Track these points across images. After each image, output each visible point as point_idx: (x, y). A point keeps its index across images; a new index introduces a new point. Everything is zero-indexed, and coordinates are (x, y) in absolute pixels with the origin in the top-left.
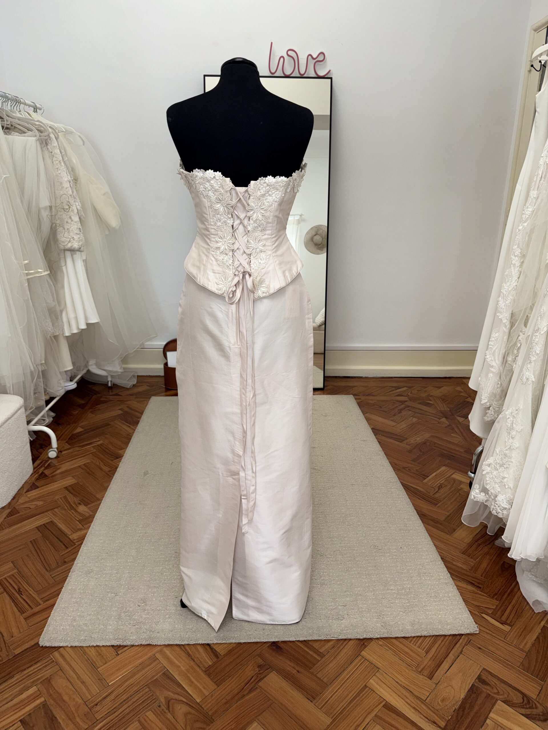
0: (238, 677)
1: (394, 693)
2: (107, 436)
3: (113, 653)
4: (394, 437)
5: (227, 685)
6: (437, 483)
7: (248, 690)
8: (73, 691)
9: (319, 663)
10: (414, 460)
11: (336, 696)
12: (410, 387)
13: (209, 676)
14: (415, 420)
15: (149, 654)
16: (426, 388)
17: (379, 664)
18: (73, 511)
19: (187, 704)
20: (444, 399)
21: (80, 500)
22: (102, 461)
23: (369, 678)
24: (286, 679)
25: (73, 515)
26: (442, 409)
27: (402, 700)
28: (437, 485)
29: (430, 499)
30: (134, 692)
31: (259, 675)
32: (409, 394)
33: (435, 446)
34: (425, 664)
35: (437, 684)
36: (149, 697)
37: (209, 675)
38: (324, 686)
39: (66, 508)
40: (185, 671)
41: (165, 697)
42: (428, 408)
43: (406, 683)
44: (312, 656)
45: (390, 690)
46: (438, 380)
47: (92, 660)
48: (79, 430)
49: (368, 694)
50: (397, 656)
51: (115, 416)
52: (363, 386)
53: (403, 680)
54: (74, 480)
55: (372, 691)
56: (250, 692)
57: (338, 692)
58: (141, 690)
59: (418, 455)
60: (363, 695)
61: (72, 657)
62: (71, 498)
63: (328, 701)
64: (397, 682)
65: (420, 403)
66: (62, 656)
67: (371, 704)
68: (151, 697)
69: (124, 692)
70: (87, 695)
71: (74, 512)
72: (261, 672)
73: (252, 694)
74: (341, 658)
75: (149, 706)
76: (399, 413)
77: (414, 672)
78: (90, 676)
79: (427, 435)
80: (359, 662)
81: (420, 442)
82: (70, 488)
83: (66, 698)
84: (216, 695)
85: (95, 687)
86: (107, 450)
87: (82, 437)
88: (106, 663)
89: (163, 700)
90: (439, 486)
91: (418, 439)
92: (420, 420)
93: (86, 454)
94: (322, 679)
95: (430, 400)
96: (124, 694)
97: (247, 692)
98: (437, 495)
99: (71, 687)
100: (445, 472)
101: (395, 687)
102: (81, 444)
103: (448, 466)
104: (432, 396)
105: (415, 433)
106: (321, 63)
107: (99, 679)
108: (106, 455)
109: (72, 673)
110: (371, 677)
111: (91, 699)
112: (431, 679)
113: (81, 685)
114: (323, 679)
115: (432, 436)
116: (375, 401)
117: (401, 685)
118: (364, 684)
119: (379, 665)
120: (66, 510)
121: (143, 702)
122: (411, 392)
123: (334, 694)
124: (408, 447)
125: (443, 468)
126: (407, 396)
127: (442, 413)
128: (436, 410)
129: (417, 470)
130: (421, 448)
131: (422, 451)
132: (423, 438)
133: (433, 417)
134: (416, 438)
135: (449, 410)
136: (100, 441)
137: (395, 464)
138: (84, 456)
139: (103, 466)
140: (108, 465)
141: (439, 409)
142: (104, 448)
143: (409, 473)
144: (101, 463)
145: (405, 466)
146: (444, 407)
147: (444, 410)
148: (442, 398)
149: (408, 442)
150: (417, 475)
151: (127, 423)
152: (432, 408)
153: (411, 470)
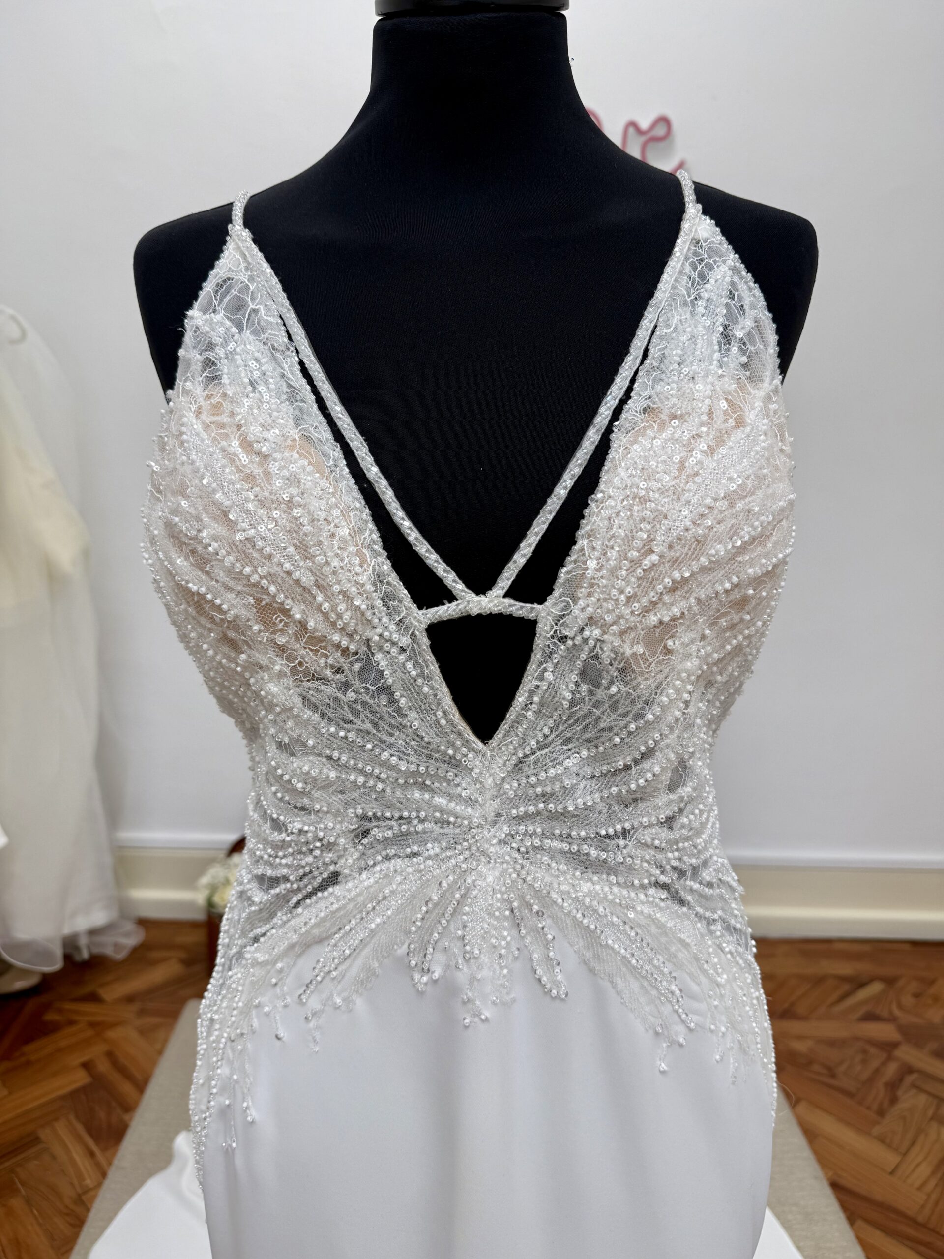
106: (661, 145)
126: (892, 1019)
151: (91, 1136)
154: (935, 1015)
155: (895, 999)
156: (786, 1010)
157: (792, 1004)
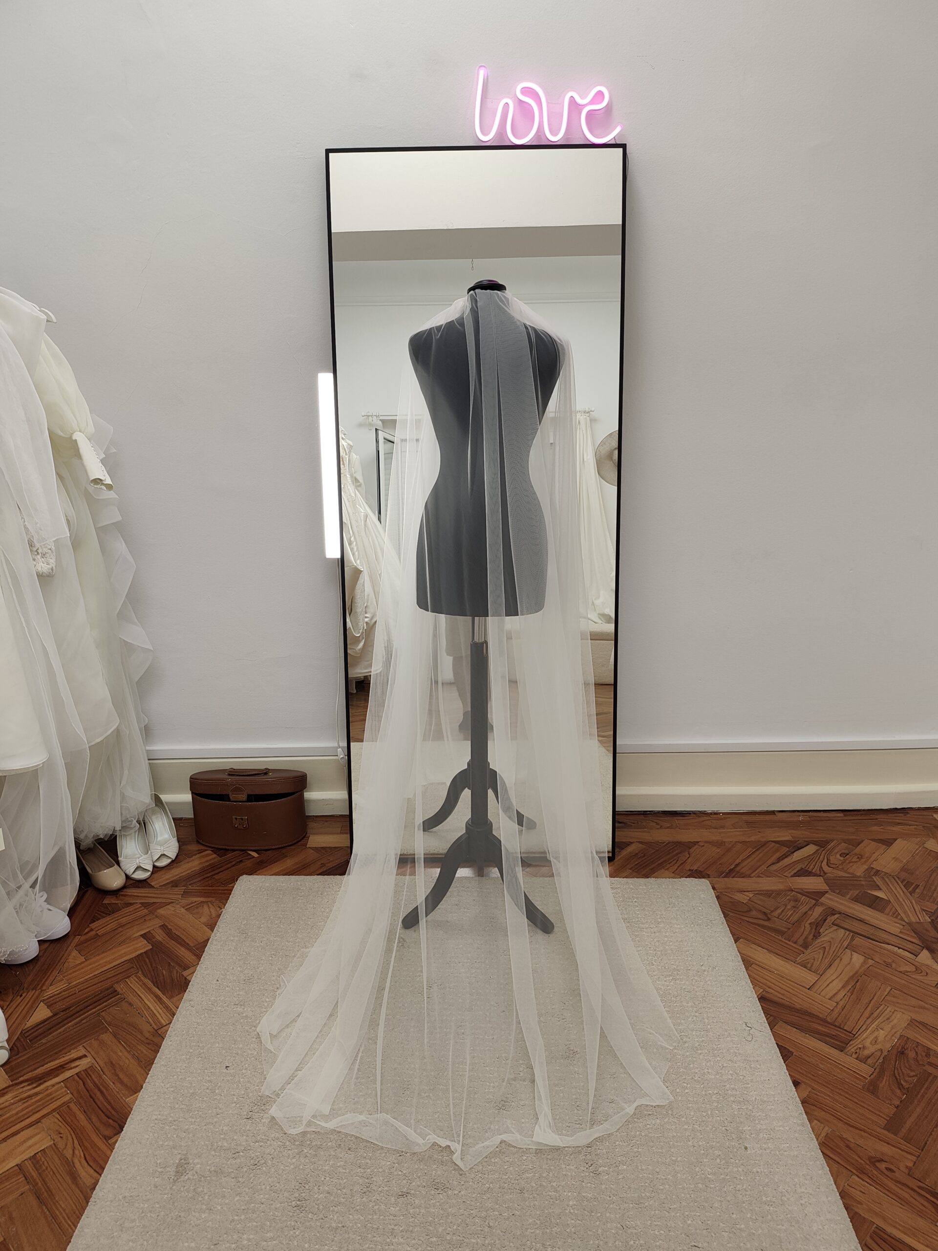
2: (106, 1037)
12: (822, 844)
14: (857, 960)
16: (859, 844)
20: (908, 881)
22: (81, 1144)
26: (913, 919)
32: (825, 867)
33: (930, 1064)
42: (879, 915)
46: (881, 817)
48: (42, 1013)
51: (130, 960)
52: (709, 842)
59: (897, 1102)
65: (856, 900)
76: (815, 937)
79: (899, 1020)
81: (888, 1046)
86: (98, 1094)
87: (44, 1041)
91: (882, 1034)
92: (871, 962)
93: (44, 1112)
95: (880, 889)
102: (38, 1071)
104: (877, 872)
105: (867, 1014)
108: (94, 1119)
115: (913, 1023)
116: (751, 896)
122: (827, 859)
124: (866, 1071)
127: (915, 933)
128: (900, 924)
129: (910, 1173)
130: (899, 1074)
131: (901, 1084)
132: (892, 1028)
133: (899, 948)
134: (876, 1033)
135: (930, 920)
136: (85, 1056)
137: (848, 1146)
138: (38, 1121)
139: (80, 1162)
140: (95, 1160)
141: (906, 919)
142: (91, 1085)
143: (894, 1187)
144: (77, 1152)
145: (873, 1154)
146: (914, 909)
147: (918, 921)
148: (904, 880)
149: (860, 1048)
150: (912, 1189)
151: (158, 988)
152: (888, 914)
153: (894, 1172)
154: (859, 870)
155: (826, 860)
156: (731, 870)
157: (737, 865)
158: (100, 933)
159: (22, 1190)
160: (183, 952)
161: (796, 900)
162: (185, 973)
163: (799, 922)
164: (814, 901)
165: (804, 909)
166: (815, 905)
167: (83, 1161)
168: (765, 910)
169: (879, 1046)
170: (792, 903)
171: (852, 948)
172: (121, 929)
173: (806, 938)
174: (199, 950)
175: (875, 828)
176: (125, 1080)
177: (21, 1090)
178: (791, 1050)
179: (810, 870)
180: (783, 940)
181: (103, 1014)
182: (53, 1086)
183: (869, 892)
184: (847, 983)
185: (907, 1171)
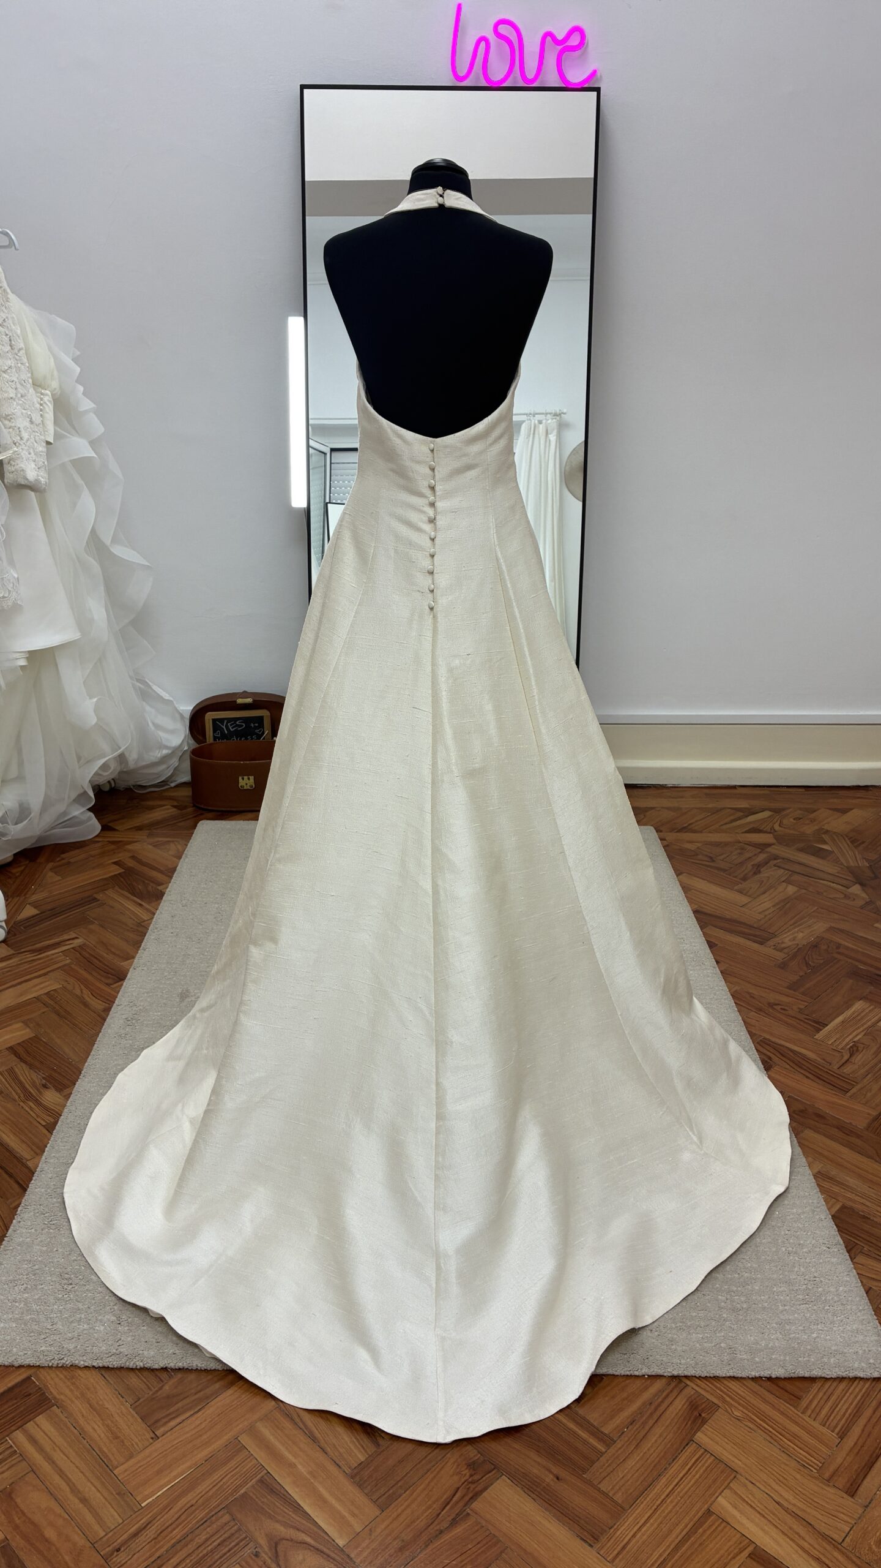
0: (425, 1489)
1: (772, 1527)
2: (91, 926)
3: (146, 1433)
4: (746, 930)
5: (403, 1507)
6: (847, 1040)
7: (450, 1519)
8: (65, 1519)
9: (603, 1459)
10: (793, 987)
11: (643, 1535)
12: (777, 811)
13: (360, 1487)
14: (791, 890)
15: (226, 1437)
16: (815, 811)
17: (736, 1461)
18: (31, 1104)
19: (317, 1549)
20: (855, 839)
21: (43, 1078)
22: (87, 987)
23: (717, 1495)
24: (532, 1495)
25: (31, 1113)
26: (852, 864)
27: (791, 1542)
28: (847, 1044)
29: (832, 1079)
30: (198, 1522)
31: (473, 1486)
32: (777, 827)
33: (839, 953)
34: (839, 1460)
35: (867, 1507)
36: (233, 1534)
37: (360, 1485)
38: (618, 1511)
39: (17, 1097)
40: (308, 1476)
41: (266, 1535)
42: (821, 861)
43: (799, 1504)
44: (585, 1442)
45: (763, 1519)
46: (841, 793)
47: (101, 1450)
48: (29, 911)
49: (716, 1528)
50: (776, 1444)
51: (106, 879)
52: (668, 809)
53: (791, 1498)
54: (28, 1030)
55: (724, 1524)
56: (454, 1523)
57: (648, 1525)
58: (214, 1518)
59: (802, 974)
60: (705, 1531)
61: (55, 1443)
62: (25, 1073)
63: (628, 1543)
64: (778, 1503)
65: (801, 850)
66: (33, 1441)
67: (722, 1552)
68: (237, 1535)
69: (177, 1523)
70: (96, 1527)
71: (33, 1106)
72: (476, 1477)
73: (458, 1530)
74: (651, 1447)
75: (235, 1554)
76: (755, 874)
77: (814, 1481)
78: (99, 1486)
79: (819, 927)
80: (691, 1458)
81: (805, 942)
82: (21, 1051)
83: (50, 1533)
84: (378, 1530)
85: (112, 1510)
86: (95, 960)
87: (37, 928)
88: (131, 1457)
89: (263, 1541)
90: (851, 1047)
91: (801, 935)
92: (804, 891)
93: (50, 969)
94: (610, 1495)
95: (825, 843)
96: (178, 1526)
97: (445, 1525)
98: (847, 1069)
99: (59, 1510)
100: (863, 1014)
101: (774, 1514)
102: (37, 946)
103: (871, 1001)
104: (827, 832)
105: (793, 921)
107: (118, 1494)
108: (95, 973)
109: (57, 1479)
110: (719, 1491)
111: (105, 1539)
112: (852, 1496)
113: (81, 1505)
114: (614, 1494)
115: (831, 929)
116: (699, 845)
117: (786, 1510)
118: (706, 1506)
119: (736, 1464)
120: (15, 1101)
121: (219, 1545)
122: (781, 822)
123: (639, 1529)
124: (780, 956)
125: (859, 1005)
126: (772, 831)
127: (851, 873)
128: (839, 867)
129: (800, 1011)
130: (809, 958)
131: (809, 964)
132: (810, 932)
133: (833, 883)
134: (796, 935)
135: (868, 865)
136: (77, 938)
137: (751, 997)
138: (45, 974)
139: (89, 997)
140: (101, 996)
141: (845, 864)
142: (87, 955)
143: (784, 1018)
144: (84, 991)
145: (772, 1001)
146: (856, 857)
147: (857, 865)
148: (851, 838)
149: (779, 943)
150: (801, 1020)
151: (135, 896)
152: (829, 861)
153: (787, 1010)
154: (809, 829)
155: (779, 821)
156: (685, 827)
157: (690, 824)
158: (72, 860)
159: (43, 1011)
160: (154, 874)
161: (742, 849)
162: (160, 888)
163: (742, 863)
164: (760, 850)
165: (747, 855)
166: (760, 852)
167: (91, 996)
168: (711, 855)
169: (796, 943)
170: (739, 851)
171: (788, 882)
172: (92, 858)
173: (746, 874)
174: (170, 872)
175: (835, 800)
176: (117, 952)
177: (25, 957)
178: (716, 943)
179: (761, 829)
180: (724, 875)
181: (88, 912)
182: (53, 954)
183: (815, 845)
184: (778, 904)
185: (798, 1010)
